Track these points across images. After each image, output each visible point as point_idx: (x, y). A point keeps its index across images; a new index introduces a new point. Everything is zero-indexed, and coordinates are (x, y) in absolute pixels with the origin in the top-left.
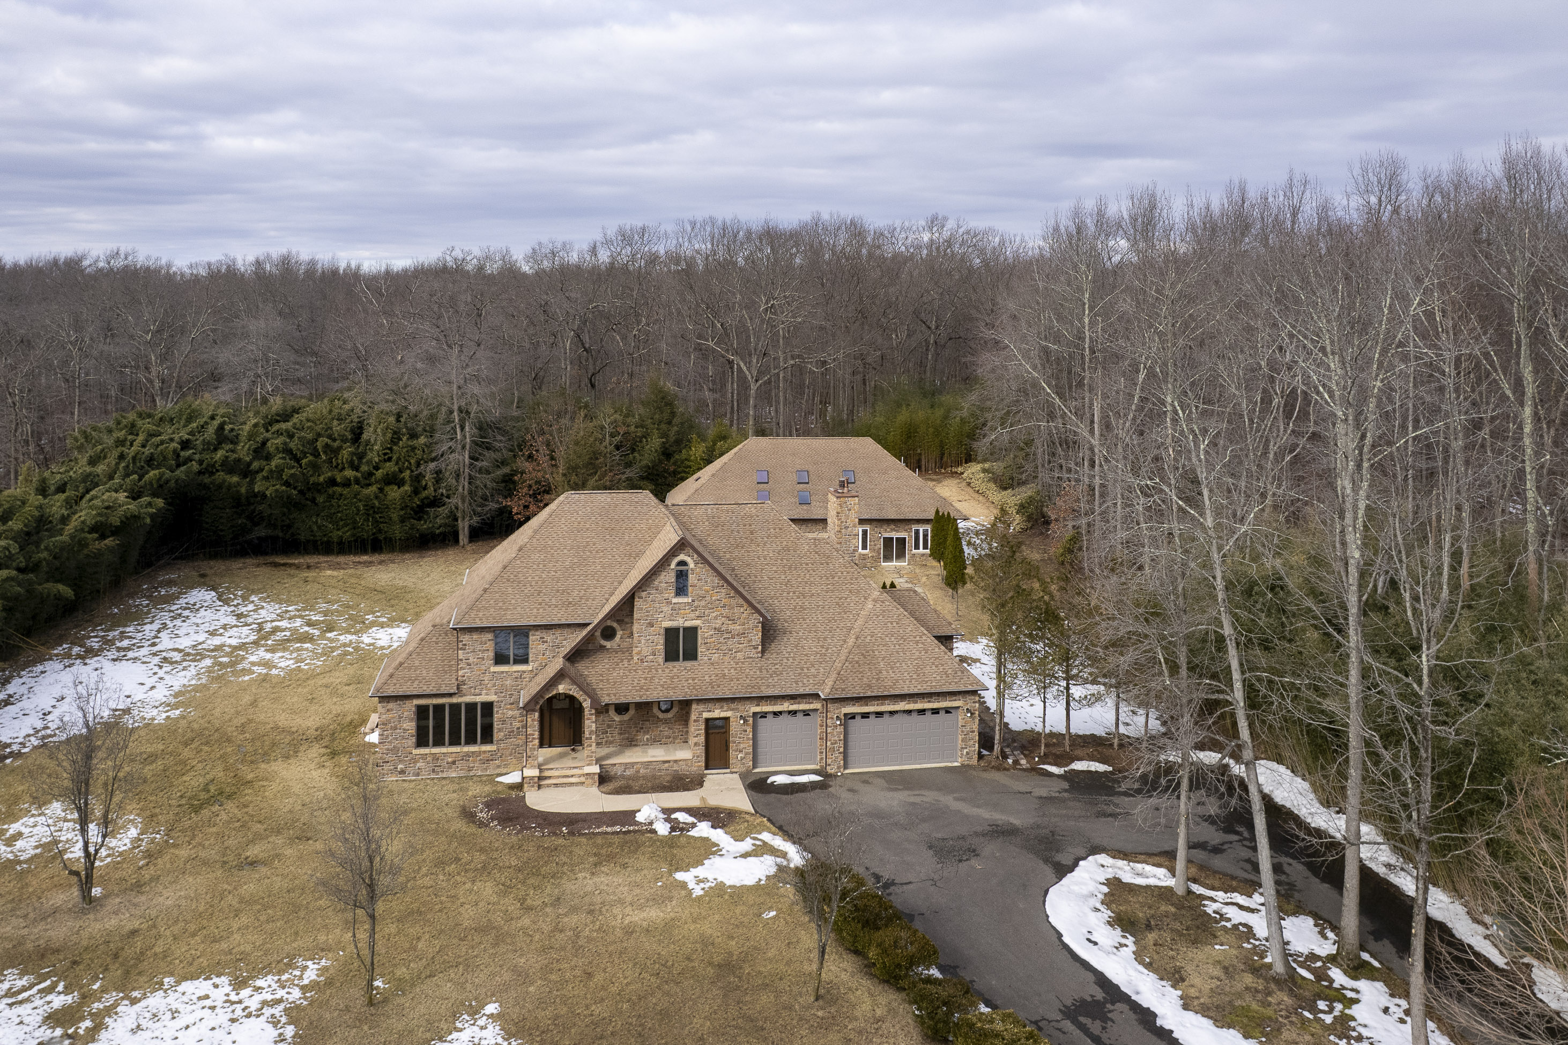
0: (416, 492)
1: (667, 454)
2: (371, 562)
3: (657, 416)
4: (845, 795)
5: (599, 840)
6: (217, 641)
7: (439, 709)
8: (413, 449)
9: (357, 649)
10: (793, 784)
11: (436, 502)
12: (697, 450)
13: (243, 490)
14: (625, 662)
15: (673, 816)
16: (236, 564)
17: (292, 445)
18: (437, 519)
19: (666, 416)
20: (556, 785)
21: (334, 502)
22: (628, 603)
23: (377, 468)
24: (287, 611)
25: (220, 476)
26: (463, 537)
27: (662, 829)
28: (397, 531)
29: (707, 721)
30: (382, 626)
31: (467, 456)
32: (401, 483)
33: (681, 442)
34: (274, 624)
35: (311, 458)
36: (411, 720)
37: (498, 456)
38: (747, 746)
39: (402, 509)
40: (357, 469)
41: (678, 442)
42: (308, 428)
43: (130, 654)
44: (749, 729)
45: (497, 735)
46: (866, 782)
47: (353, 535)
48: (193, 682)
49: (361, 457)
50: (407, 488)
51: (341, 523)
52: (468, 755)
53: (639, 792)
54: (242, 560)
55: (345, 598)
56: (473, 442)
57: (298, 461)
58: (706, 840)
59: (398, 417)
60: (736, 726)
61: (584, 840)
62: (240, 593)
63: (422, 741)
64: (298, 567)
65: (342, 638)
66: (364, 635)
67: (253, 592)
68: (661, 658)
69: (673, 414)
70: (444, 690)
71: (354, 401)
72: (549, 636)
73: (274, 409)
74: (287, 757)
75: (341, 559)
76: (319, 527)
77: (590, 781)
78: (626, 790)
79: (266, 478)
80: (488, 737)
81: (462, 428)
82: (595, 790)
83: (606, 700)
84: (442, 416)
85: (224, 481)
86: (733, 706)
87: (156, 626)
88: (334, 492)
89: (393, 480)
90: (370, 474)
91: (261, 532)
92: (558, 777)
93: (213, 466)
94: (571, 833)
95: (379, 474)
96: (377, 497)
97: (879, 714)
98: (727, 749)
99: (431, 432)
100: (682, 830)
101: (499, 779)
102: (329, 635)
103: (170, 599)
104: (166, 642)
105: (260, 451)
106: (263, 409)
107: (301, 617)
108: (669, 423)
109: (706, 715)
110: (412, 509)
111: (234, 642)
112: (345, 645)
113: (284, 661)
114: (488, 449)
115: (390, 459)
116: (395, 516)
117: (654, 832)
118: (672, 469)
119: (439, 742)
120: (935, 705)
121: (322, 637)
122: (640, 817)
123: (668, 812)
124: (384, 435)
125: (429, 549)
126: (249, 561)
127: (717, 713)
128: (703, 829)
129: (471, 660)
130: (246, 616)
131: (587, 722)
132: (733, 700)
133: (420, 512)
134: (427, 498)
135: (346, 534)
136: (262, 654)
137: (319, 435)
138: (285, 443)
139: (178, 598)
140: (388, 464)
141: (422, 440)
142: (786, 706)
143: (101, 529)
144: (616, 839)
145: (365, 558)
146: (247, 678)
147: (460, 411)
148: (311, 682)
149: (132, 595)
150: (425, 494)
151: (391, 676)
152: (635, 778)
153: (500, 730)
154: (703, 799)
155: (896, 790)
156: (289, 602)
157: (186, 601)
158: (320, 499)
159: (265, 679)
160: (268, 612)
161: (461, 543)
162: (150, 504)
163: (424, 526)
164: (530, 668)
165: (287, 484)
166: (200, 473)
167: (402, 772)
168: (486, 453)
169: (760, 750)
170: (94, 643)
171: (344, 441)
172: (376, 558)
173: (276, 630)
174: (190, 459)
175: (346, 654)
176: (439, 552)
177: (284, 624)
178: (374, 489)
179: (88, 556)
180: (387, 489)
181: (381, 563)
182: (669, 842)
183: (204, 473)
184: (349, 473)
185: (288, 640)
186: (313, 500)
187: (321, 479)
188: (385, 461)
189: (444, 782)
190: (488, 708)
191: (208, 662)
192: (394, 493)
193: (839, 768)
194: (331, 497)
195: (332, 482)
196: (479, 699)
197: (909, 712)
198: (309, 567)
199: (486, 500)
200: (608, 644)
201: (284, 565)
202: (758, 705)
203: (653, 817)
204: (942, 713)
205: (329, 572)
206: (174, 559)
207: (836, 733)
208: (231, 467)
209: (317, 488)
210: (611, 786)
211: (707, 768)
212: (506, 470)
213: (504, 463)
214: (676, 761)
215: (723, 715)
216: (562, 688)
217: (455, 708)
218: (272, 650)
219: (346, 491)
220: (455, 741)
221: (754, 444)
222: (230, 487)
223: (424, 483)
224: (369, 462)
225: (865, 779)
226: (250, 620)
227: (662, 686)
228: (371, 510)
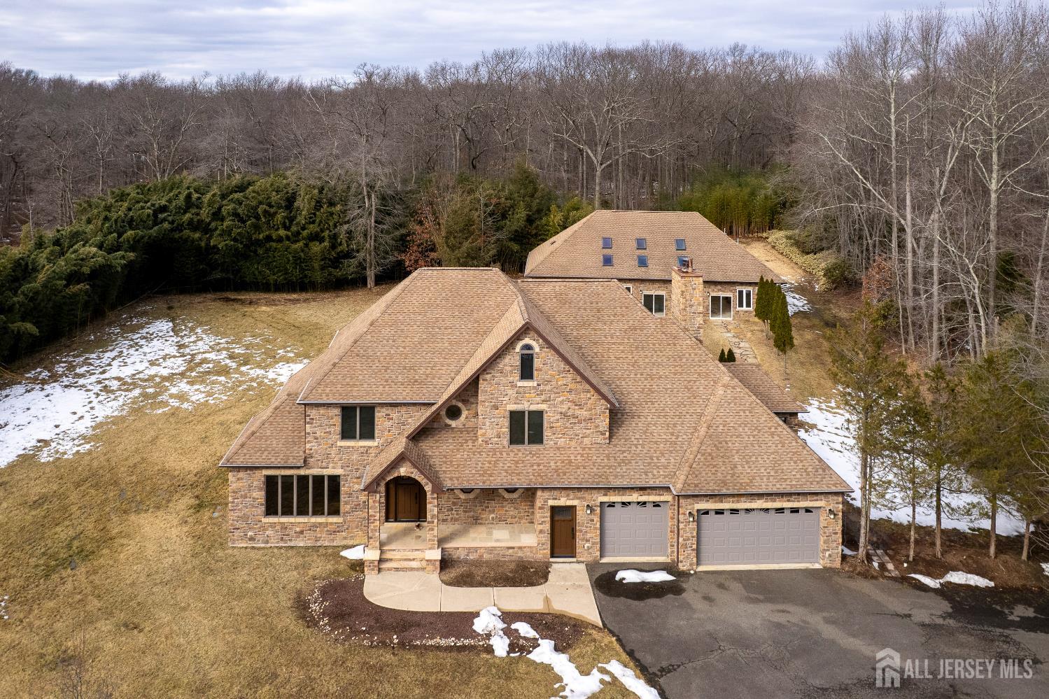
0: (333, 247)
1: (530, 220)
2: (298, 300)
3: (522, 191)
4: (699, 604)
5: (430, 659)
6: (153, 371)
7: (287, 480)
8: (332, 214)
9: (260, 384)
10: (643, 583)
11: (348, 255)
12: (556, 217)
13: (203, 244)
14: (470, 443)
15: (513, 626)
16: (197, 299)
17: (240, 211)
18: (350, 267)
19: (530, 190)
20: (397, 569)
21: (271, 254)
22: (472, 385)
23: (304, 228)
24: (219, 344)
25: (187, 232)
26: (370, 282)
27: (500, 646)
28: (318, 277)
29: (553, 508)
30: (288, 361)
31: (373, 221)
32: (322, 240)
33: (543, 211)
34: (204, 356)
35: (253, 220)
36: (260, 489)
37: (397, 220)
38: (594, 535)
39: (322, 260)
40: (287, 228)
41: (539, 211)
42: (253, 197)
43: (81, 381)
44: (597, 519)
45: (344, 508)
46: (721, 586)
47: (285, 279)
48: (116, 414)
49: (292, 219)
50: (326, 244)
51: (276, 270)
52: (315, 525)
53: (481, 584)
54: (204, 295)
55: (268, 332)
56: (377, 209)
57: (244, 222)
58: (547, 668)
59: (321, 190)
60: (582, 515)
61: (412, 657)
62: (190, 325)
63: (271, 510)
64: (242, 302)
65: (252, 372)
66: (271, 370)
67: (201, 324)
68: (506, 441)
69: (536, 190)
70: (291, 462)
71: (291, 177)
72: (394, 414)
73: (234, 183)
74: (158, 508)
75: (277, 296)
76: (260, 272)
77: (430, 568)
78: (465, 580)
79: (221, 235)
80: (335, 511)
81: (369, 197)
82: (434, 577)
83: (448, 484)
84: (353, 190)
85: (189, 237)
86: (579, 494)
87: (115, 353)
88: (271, 247)
89: (316, 237)
90: (298, 233)
91: (217, 275)
92: (400, 560)
93: (182, 225)
94: (402, 645)
95: (305, 233)
96: (303, 251)
97: (734, 511)
98: (574, 537)
99: (344, 201)
100: (522, 649)
101: (344, 553)
102: (243, 369)
103: (134, 329)
104: (114, 371)
105: (217, 215)
106: (226, 182)
107: (227, 349)
108: (532, 196)
109: (551, 503)
110: (330, 259)
111: (165, 372)
112: (252, 380)
113: (197, 394)
114: (389, 215)
115: (313, 222)
116: (316, 266)
117: (490, 650)
118: (534, 232)
119: (287, 511)
120: (795, 505)
121: (237, 370)
122: (479, 625)
123: (508, 617)
124: (309, 203)
125: (344, 290)
126: (209, 296)
127: (563, 501)
128: (545, 652)
129: (318, 434)
130: (188, 347)
131: (429, 506)
132: (579, 489)
133: (336, 262)
134: (342, 251)
135: (280, 278)
136: (183, 386)
137: (261, 203)
138: (235, 209)
139: (143, 328)
140: (311, 226)
141: (339, 207)
142: (635, 497)
143: (73, 277)
144: (449, 659)
145: (295, 296)
146: (160, 411)
147: (368, 185)
148: (210, 419)
149: (110, 325)
150: (340, 248)
151: (242, 446)
152: (478, 563)
153: (346, 503)
154: (547, 600)
155: (756, 601)
156: (224, 335)
157: (147, 330)
158: (260, 251)
159: (174, 413)
160: (203, 343)
161: (369, 286)
162: (123, 257)
163: (338, 273)
164: (376, 444)
165: (235, 240)
166: (172, 230)
167: (252, 539)
168: (387, 218)
169: (608, 539)
170: (60, 369)
171: (280, 207)
172: (304, 296)
173: (204, 361)
174: (164, 220)
175: (250, 388)
176: (351, 293)
177: (212, 356)
178: (301, 244)
179: (64, 297)
180: (311, 244)
181: (306, 300)
182: (506, 670)
183: (175, 231)
184: (282, 232)
185: (208, 373)
186: (255, 252)
187: (261, 236)
188: (310, 223)
189: (290, 553)
190: (335, 481)
191: (137, 392)
192: (316, 248)
193: (691, 565)
194: (268, 250)
195: (269, 238)
196: (326, 472)
197: (767, 510)
198: (251, 303)
199: (387, 253)
200: (453, 423)
201: (234, 300)
202: (605, 495)
203: (491, 627)
204: (802, 512)
205: (264, 308)
206: (155, 293)
207: (689, 529)
208: (195, 226)
209: (259, 243)
210: (453, 573)
211: (552, 556)
212: (403, 231)
213: (402, 225)
214: (520, 548)
215: (569, 503)
216: (403, 471)
217: (303, 480)
218: (191, 383)
219: (279, 246)
220: (302, 512)
221: (600, 217)
222: (193, 241)
223: (339, 240)
224: (298, 224)
225: (721, 580)
226: (187, 351)
227: (506, 471)
228: (298, 260)
